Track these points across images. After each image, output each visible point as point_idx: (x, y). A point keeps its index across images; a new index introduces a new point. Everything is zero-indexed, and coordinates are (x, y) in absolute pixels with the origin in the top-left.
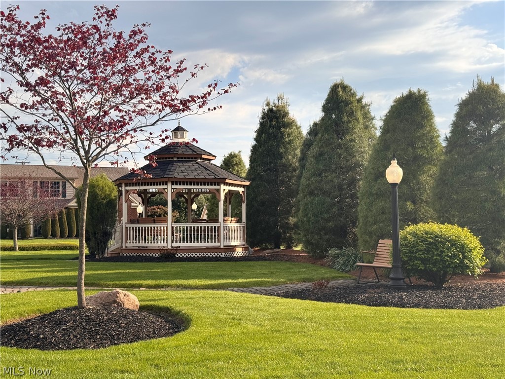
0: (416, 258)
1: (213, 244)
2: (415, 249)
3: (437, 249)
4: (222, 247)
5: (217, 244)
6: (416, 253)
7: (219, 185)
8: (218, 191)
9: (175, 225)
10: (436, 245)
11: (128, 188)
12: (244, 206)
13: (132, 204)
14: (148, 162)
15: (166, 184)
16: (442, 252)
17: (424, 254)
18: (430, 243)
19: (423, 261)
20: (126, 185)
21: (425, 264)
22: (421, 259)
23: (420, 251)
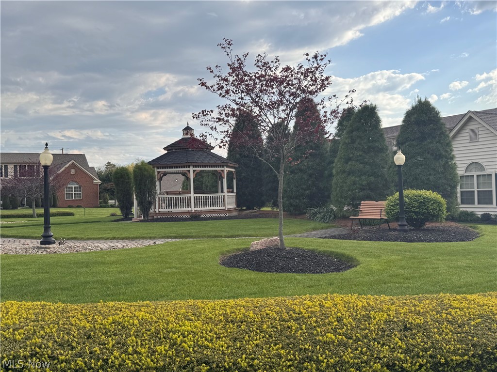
0: (411, 212)
1: (221, 208)
2: (410, 207)
3: (425, 206)
4: (226, 209)
5: (223, 208)
6: (411, 209)
7: (223, 167)
8: (223, 171)
9: (196, 195)
10: (424, 204)
11: (158, 170)
12: (235, 181)
13: (94, 181)
14: (166, 152)
15: (189, 167)
16: (428, 207)
17: (417, 209)
18: (421, 202)
19: (416, 213)
20: (158, 168)
21: (417, 216)
22: (414, 212)
23: (415, 207)
